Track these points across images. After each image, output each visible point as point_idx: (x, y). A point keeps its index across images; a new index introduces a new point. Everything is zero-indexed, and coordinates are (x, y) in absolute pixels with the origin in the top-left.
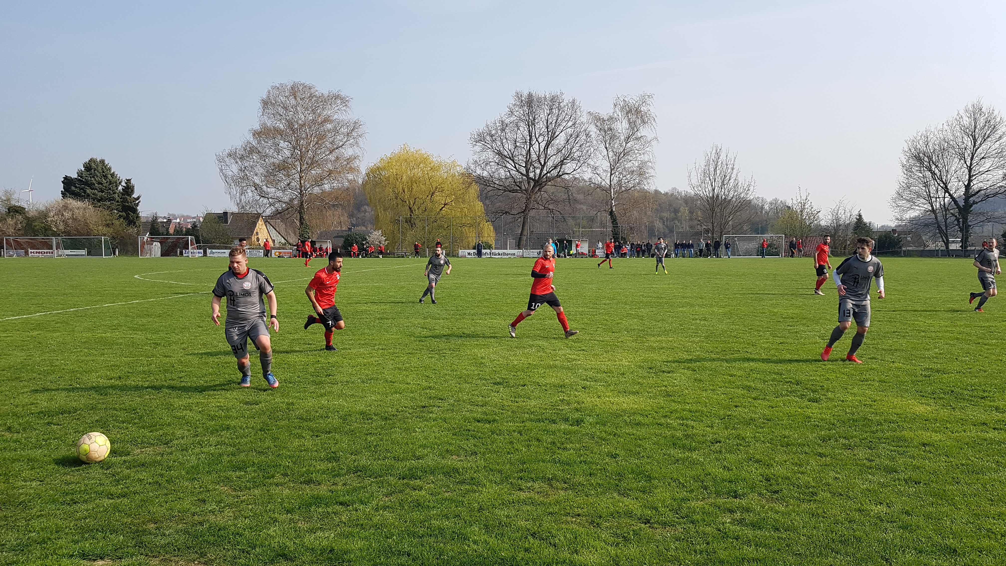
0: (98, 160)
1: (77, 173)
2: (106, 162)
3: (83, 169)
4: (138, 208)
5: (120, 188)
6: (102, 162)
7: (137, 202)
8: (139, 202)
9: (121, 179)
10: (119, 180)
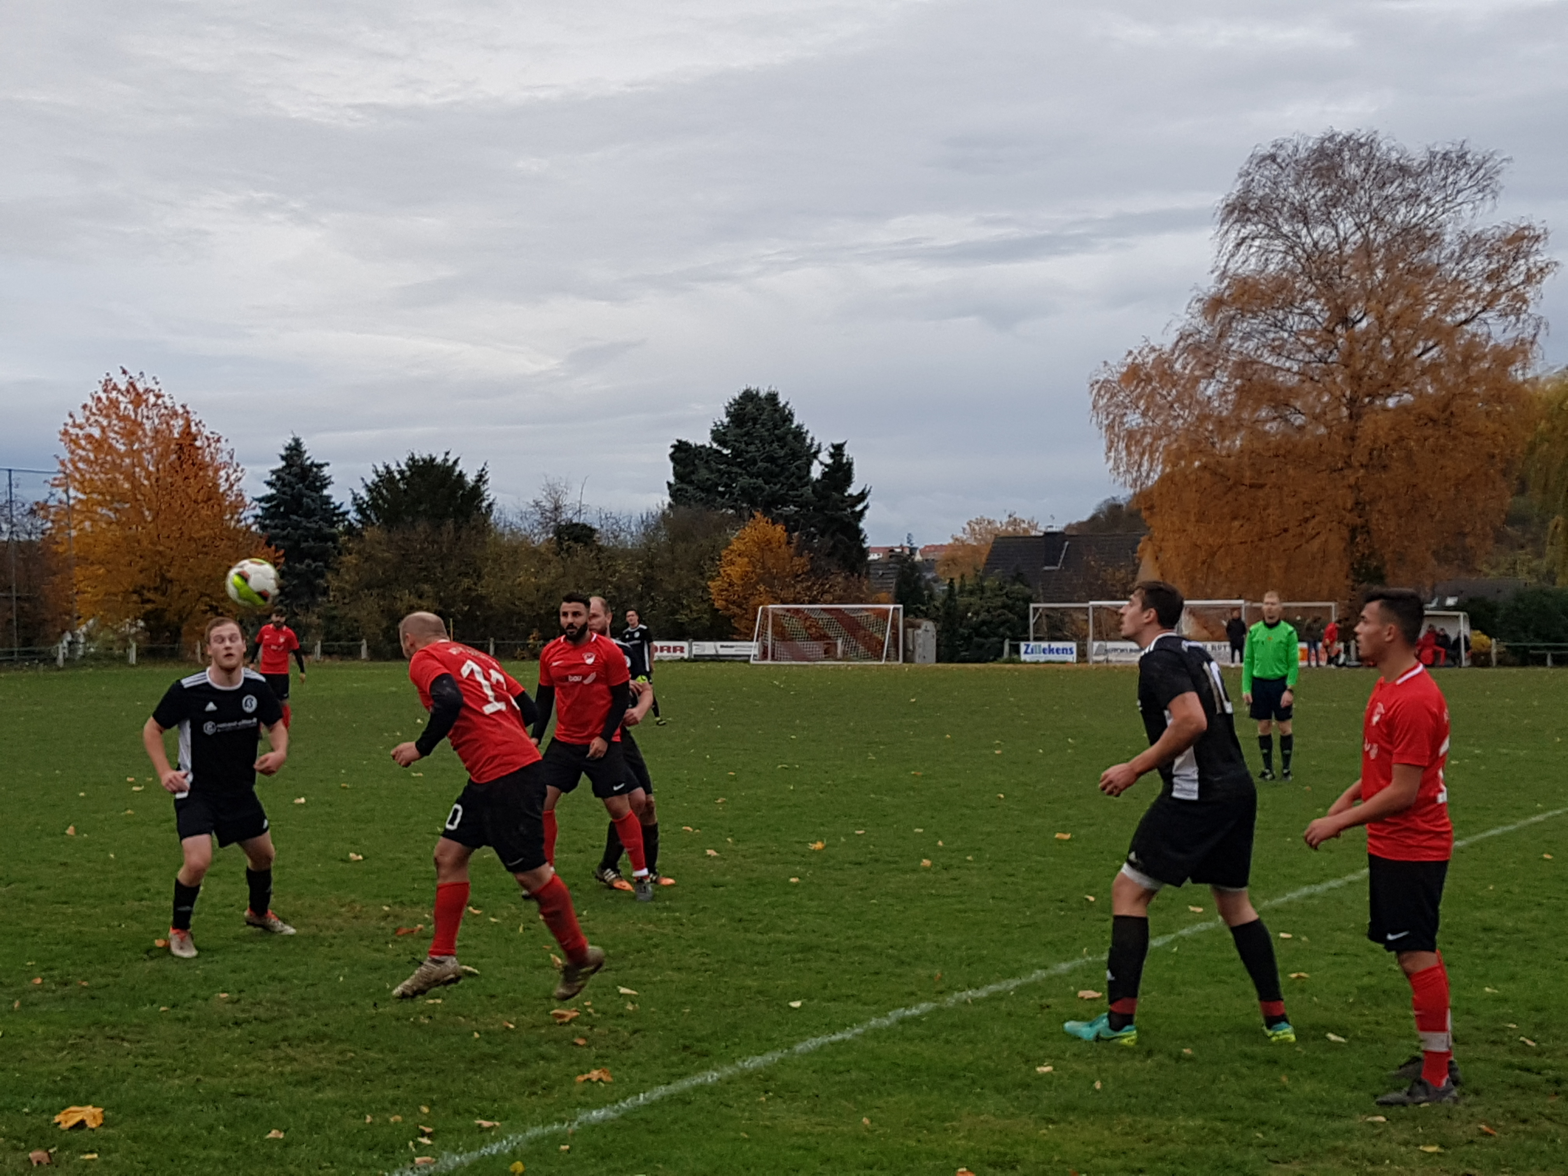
0: (763, 394)
1: (713, 432)
2: (782, 400)
3: (726, 420)
4: (861, 525)
5: (816, 471)
6: (772, 398)
7: (859, 508)
8: (866, 508)
9: (816, 443)
10: (812, 445)
